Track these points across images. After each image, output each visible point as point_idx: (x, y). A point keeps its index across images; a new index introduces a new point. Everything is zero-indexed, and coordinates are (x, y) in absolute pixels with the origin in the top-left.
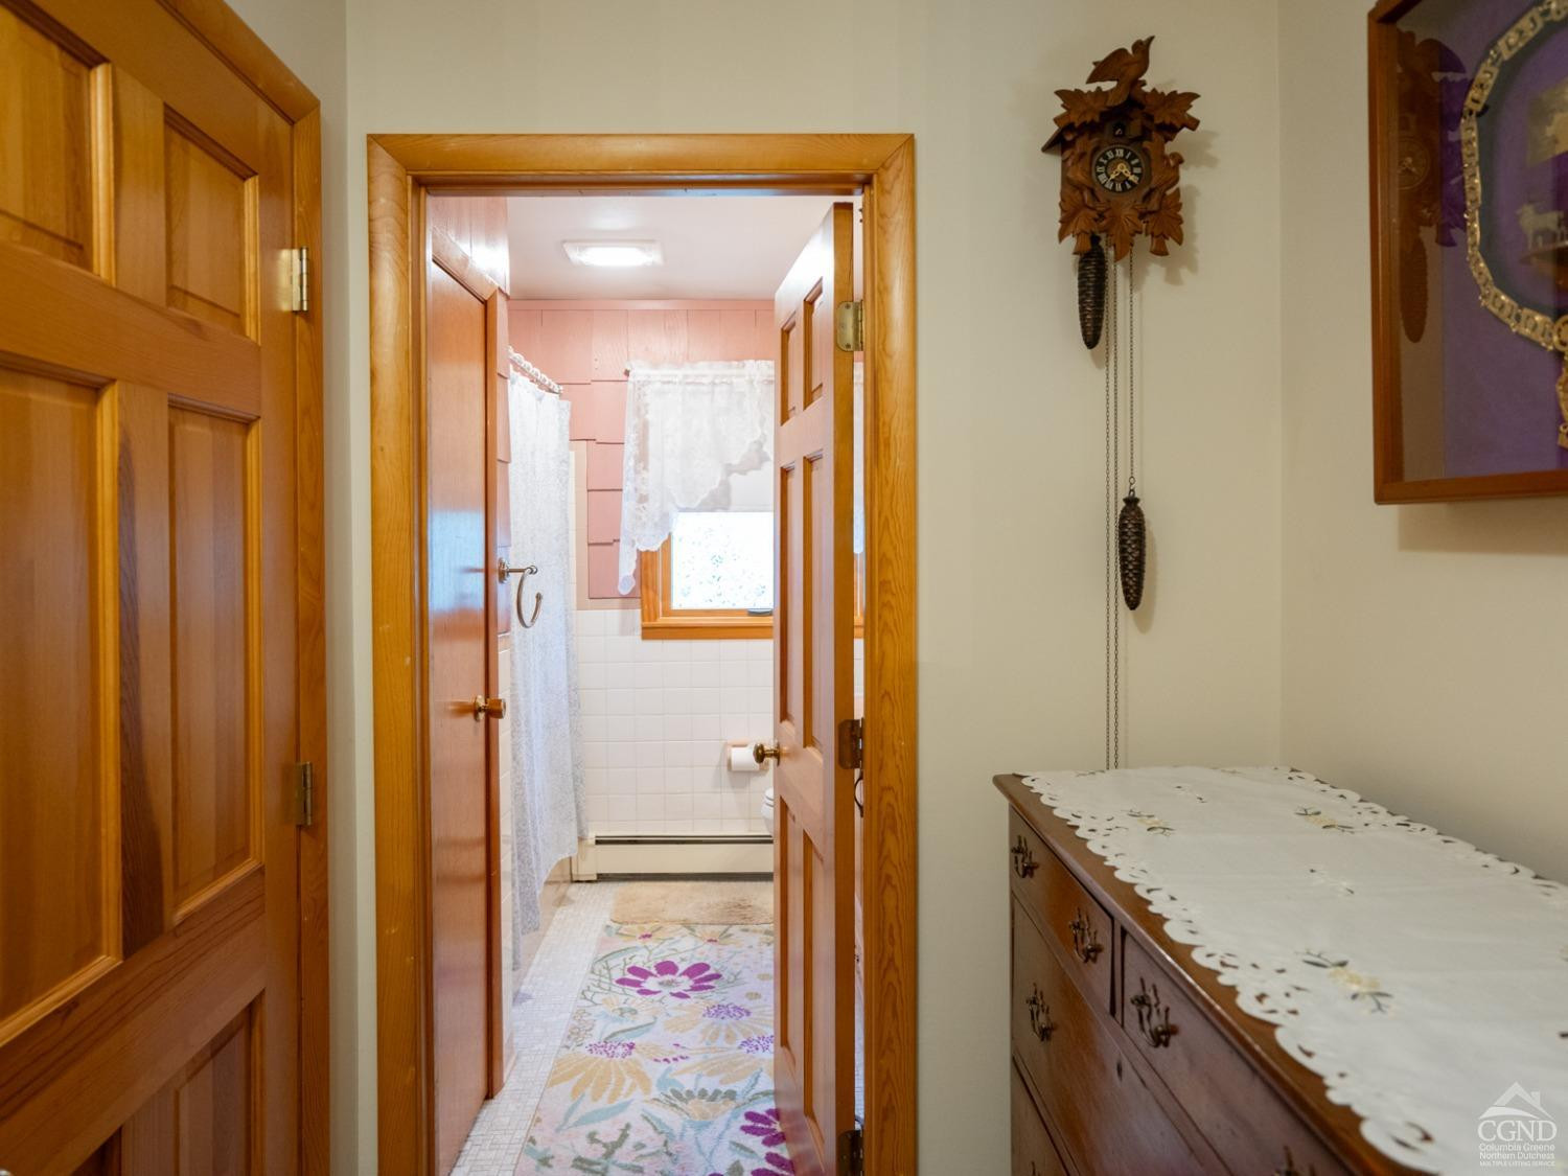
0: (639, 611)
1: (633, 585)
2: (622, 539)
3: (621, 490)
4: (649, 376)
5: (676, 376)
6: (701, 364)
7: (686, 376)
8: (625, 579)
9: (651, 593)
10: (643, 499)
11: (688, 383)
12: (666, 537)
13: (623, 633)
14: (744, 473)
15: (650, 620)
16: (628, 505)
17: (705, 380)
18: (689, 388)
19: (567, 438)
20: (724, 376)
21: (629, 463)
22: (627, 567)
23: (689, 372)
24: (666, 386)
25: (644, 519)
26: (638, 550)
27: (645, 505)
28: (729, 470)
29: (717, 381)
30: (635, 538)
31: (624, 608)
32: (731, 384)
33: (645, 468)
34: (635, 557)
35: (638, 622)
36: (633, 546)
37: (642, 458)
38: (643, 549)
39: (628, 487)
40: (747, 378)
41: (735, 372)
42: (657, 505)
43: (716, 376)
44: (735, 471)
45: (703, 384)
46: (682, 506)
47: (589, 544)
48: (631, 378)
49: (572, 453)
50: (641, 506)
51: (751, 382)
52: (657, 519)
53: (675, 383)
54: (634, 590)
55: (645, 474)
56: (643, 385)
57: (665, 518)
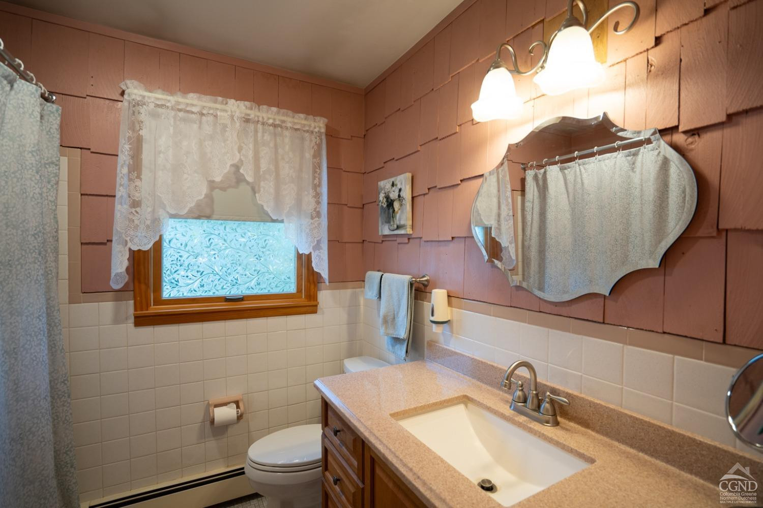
0: (132, 302)
1: (126, 280)
2: (114, 239)
3: (115, 196)
4: (144, 97)
5: (169, 101)
6: (191, 95)
7: (178, 103)
8: (117, 275)
9: (143, 287)
10: (136, 204)
11: (180, 110)
12: (157, 238)
13: (117, 320)
14: (223, 189)
15: (142, 311)
16: (121, 209)
17: (195, 109)
18: (181, 114)
19: (57, 143)
20: (210, 108)
21: (123, 171)
22: (120, 264)
23: (181, 100)
24: (160, 110)
25: (136, 222)
26: (130, 249)
27: (138, 209)
28: (212, 185)
29: (204, 112)
30: (128, 239)
31: (116, 300)
32: (216, 116)
33: (139, 177)
34: (127, 256)
35: (131, 311)
36: (126, 245)
37: (136, 167)
38: (135, 248)
39: (121, 192)
40: (229, 113)
41: (218, 106)
42: (149, 210)
43: (204, 107)
44: (217, 188)
45: (193, 113)
46: (173, 212)
47: (82, 243)
48: (126, 96)
49: (64, 161)
50: (133, 210)
51: (232, 117)
52: (148, 222)
53: (168, 107)
54: (127, 284)
55: (138, 183)
56: (138, 105)
57: (156, 222)
